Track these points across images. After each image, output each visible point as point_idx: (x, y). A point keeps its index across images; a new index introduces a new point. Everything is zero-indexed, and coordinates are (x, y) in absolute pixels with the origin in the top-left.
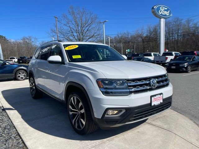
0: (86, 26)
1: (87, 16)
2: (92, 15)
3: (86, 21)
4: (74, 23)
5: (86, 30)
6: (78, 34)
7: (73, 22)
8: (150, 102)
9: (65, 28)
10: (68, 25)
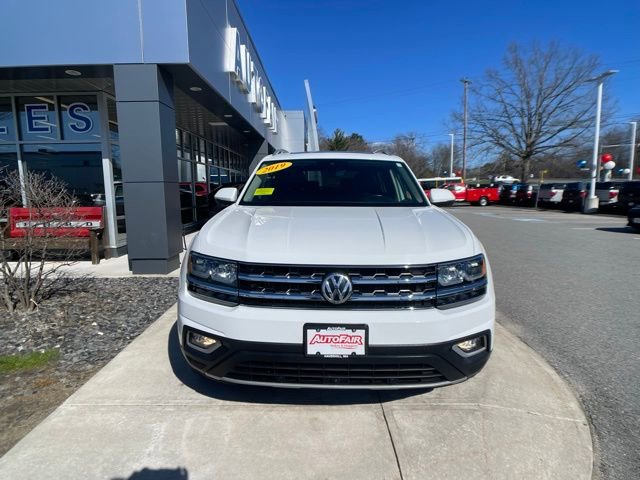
0: (554, 93)
1: (562, 64)
2: (580, 60)
3: (557, 79)
4: (517, 90)
5: (554, 105)
6: (526, 120)
7: (513, 88)
8: (301, 342)
9: (491, 105)
10: (498, 98)
